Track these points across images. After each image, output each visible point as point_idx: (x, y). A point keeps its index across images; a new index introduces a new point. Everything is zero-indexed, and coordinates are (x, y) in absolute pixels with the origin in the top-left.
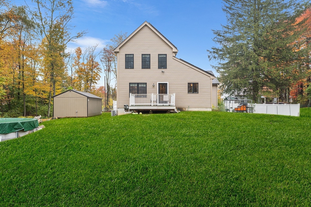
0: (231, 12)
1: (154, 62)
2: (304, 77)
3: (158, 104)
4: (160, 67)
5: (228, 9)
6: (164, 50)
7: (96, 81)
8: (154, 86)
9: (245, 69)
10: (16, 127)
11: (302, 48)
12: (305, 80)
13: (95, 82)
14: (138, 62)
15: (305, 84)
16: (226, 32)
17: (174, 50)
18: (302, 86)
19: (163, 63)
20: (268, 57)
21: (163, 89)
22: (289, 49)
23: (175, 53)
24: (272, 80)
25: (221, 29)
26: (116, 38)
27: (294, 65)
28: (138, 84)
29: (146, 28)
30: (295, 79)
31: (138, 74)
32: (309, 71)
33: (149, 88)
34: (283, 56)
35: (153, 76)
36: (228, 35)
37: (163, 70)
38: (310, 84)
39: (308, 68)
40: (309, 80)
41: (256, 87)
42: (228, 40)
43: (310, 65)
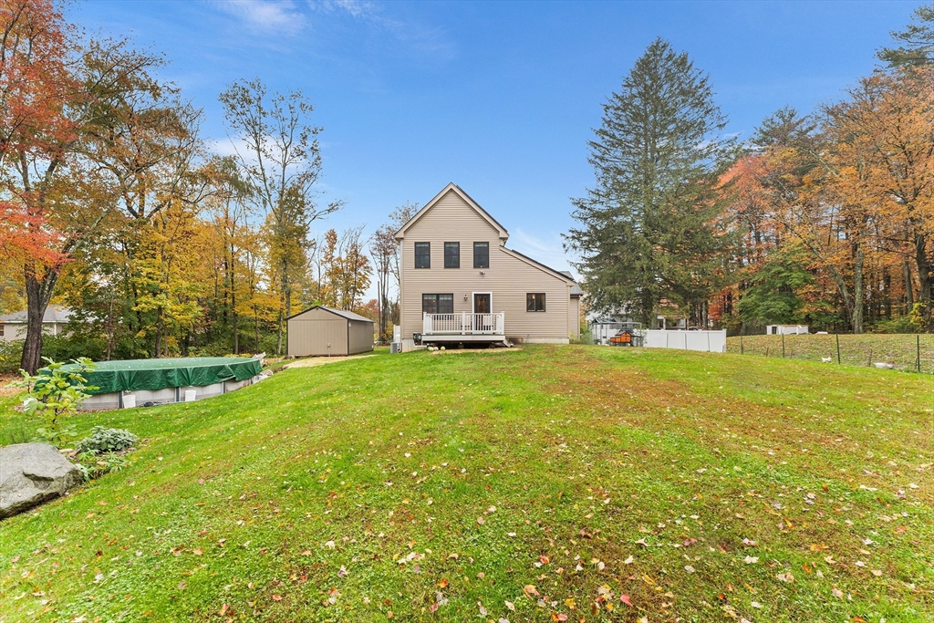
0: (604, 165)
1: (467, 256)
2: (734, 282)
3: (474, 331)
4: (476, 266)
5: (597, 160)
6: (485, 235)
7: (363, 290)
8: (466, 299)
9: (629, 268)
10: (221, 373)
11: (730, 229)
12: (736, 286)
13: (362, 292)
14: (437, 256)
15: (736, 294)
16: (595, 202)
17: (502, 234)
18: (730, 298)
19: (481, 258)
20: (670, 246)
21: (482, 304)
22: (706, 232)
23: (503, 239)
24: (677, 288)
25: (586, 197)
26: (399, 213)
27: (716, 260)
28: (438, 295)
29: (452, 194)
30: (717, 285)
31: (438, 278)
32: (743, 270)
33: (457, 302)
34: (696, 244)
35: (464, 282)
36: (598, 207)
37: (482, 270)
38: (745, 293)
39: (741, 266)
40: (742, 287)
41: (648, 300)
42: (598, 215)
43: (745, 260)
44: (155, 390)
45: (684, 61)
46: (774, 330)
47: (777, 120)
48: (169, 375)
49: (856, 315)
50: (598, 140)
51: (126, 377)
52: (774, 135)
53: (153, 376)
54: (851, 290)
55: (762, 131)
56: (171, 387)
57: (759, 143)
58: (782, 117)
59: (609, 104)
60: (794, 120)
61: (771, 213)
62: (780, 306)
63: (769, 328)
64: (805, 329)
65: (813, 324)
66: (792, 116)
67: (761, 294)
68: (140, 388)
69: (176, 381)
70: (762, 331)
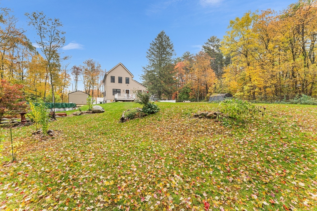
0: (150, 58)
1: (124, 80)
2: (177, 91)
3: (126, 98)
4: (126, 83)
5: (148, 57)
6: (128, 76)
7: (68, 86)
8: (124, 91)
9: (156, 86)
11: (177, 78)
12: (178, 92)
13: (67, 87)
14: (117, 80)
15: (178, 94)
16: (147, 68)
17: (132, 76)
18: (177, 95)
19: (127, 81)
20: (165, 81)
22: (172, 78)
23: (132, 77)
24: (166, 91)
25: (145, 66)
26: (87, 62)
27: (174, 85)
28: (117, 89)
29: (120, 65)
30: (174, 91)
31: (116, 85)
32: (179, 88)
33: (122, 91)
34: (170, 81)
35: (123, 87)
36: (148, 69)
37: (128, 84)
38: (179, 93)
39: (179, 87)
40: (179, 92)
41: (160, 94)
42: (148, 72)
43: (180, 86)
44: (59, 108)
45: (168, 38)
46: (185, 102)
47: (186, 54)
48: (63, 105)
49: (198, 98)
50: (148, 52)
51: (53, 105)
52: (186, 57)
53: (59, 105)
54: (197, 94)
55: (184, 56)
56: (64, 108)
57: (183, 58)
58: (187, 53)
59: (151, 43)
60: (189, 55)
61: (185, 75)
62: (186, 97)
63: (184, 101)
64: (190, 101)
65: (191, 101)
66: (189, 53)
67: (182, 94)
68: (56, 107)
69: (65, 106)
70: (182, 102)
